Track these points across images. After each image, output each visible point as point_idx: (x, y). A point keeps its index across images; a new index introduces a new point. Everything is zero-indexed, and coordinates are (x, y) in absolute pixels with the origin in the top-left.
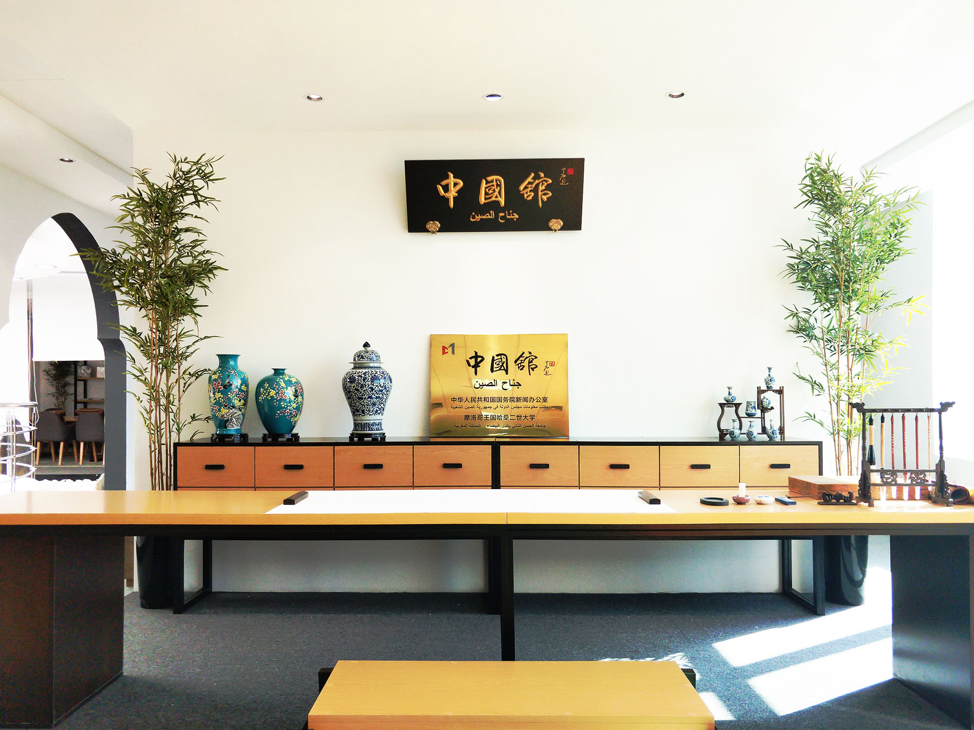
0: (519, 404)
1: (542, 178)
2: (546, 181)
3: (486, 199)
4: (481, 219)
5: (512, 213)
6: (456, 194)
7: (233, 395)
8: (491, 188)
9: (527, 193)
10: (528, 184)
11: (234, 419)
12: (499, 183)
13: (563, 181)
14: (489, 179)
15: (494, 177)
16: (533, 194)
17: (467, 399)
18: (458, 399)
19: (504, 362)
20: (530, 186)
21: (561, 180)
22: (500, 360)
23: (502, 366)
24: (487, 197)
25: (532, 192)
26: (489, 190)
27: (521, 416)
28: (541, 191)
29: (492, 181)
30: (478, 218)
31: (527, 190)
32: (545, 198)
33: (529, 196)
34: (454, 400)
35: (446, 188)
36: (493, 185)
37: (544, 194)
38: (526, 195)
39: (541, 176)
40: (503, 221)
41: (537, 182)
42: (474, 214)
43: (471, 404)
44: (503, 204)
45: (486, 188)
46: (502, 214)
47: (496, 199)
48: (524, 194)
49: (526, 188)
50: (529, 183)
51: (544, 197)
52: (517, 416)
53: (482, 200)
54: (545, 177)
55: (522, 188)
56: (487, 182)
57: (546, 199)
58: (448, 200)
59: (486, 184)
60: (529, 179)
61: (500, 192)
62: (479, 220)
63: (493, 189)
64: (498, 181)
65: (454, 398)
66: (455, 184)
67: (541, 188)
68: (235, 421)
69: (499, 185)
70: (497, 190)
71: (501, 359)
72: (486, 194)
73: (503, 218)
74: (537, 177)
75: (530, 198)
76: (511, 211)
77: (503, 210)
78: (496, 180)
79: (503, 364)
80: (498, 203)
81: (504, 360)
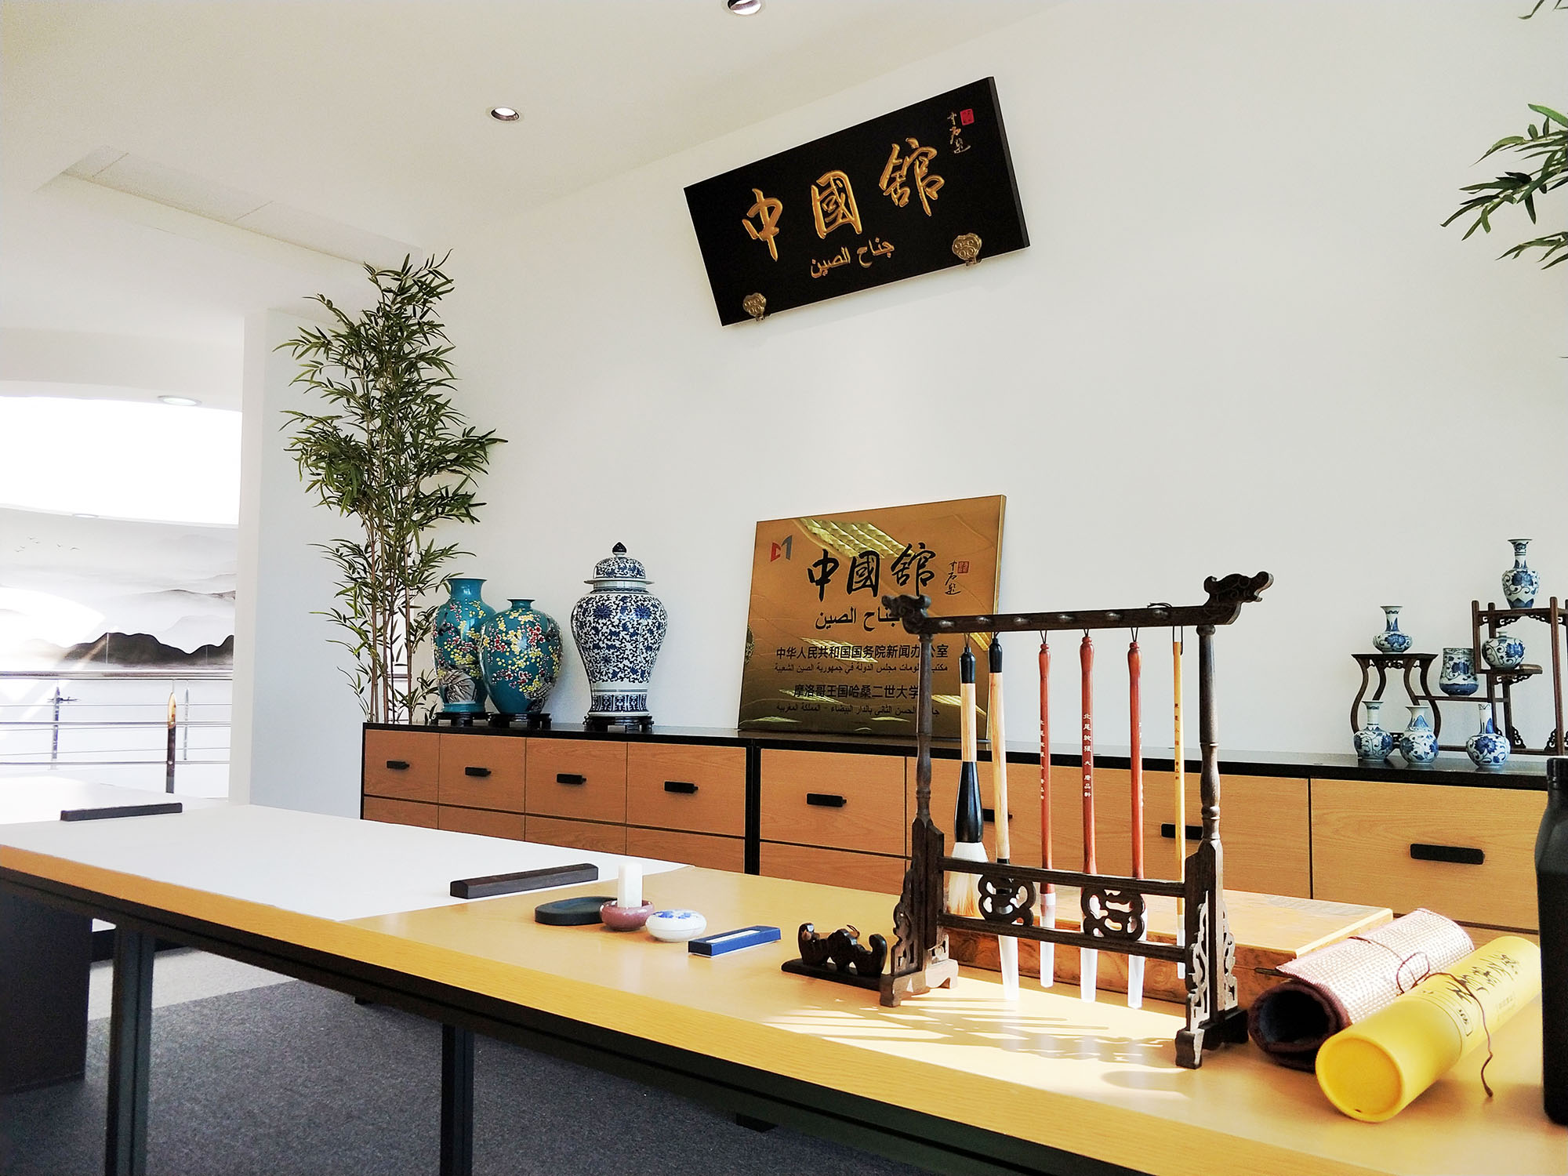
0: (891, 661)
1: (916, 149)
2: (925, 154)
3: (827, 225)
4: (830, 269)
5: (881, 243)
6: (778, 230)
7: (452, 647)
8: (831, 200)
9: (895, 191)
10: (893, 172)
11: (457, 687)
12: (841, 186)
13: (958, 145)
14: (822, 181)
15: (829, 176)
16: (908, 190)
17: (802, 652)
18: (788, 651)
19: (873, 568)
20: (897, 174)
21: (954, 143)
22: (866, 565)
23: (869, 577)
24: (827, 220)
25: (905, 186)
26: (828, 205)
27: (893, 689)
28: (922, 180)
29: (829, 185)
30: (824, 268)
31: (893, 185)
32: (934, 196)
33: (900, 197)
34: (781, 654)
35: (758, 224)
36: (832, 193)
37: (930, 185)
38: (895, 197)
39: (914, 147)
40: (868, 265)
41: (908, 160)
42: (814, 262)
43: (806, 663)
44: (859, 227)
45: (822, 202)
46: (862, 250)
47: (845, 220)
48: (890, 194)
49: (892, 180)
50: (897, 168)
51: (929, 194)
52: (886, 689)
53: (822, 230)
54: (921, 145)
55: (883, 184)
56: (821, 190)
57: (936, 196)
58: (764, 245)
59: (820, 194)
60: (894, 160)
61: (847, 205)
62: (826, 272)
63: (833, 201)
64: (838, 182)
65: (781, 650)
66: (771, 210)
67: (920, 172)
68: (458, 690)
69: (841, 190)
70: (842, 201)
71: (868, 562)
72: (826, 214)
73: (867, 257)
74: (906, 151)
75: (906, 200)
76: (877, 240)
77: (862, 240)
78: (835, 180)
79: (870, 573)
80: (848, 227)
81: (873, 565)
